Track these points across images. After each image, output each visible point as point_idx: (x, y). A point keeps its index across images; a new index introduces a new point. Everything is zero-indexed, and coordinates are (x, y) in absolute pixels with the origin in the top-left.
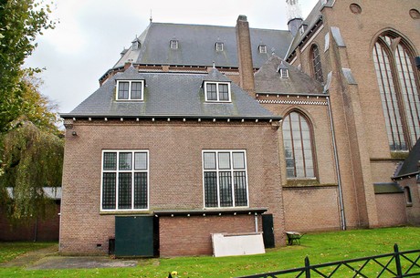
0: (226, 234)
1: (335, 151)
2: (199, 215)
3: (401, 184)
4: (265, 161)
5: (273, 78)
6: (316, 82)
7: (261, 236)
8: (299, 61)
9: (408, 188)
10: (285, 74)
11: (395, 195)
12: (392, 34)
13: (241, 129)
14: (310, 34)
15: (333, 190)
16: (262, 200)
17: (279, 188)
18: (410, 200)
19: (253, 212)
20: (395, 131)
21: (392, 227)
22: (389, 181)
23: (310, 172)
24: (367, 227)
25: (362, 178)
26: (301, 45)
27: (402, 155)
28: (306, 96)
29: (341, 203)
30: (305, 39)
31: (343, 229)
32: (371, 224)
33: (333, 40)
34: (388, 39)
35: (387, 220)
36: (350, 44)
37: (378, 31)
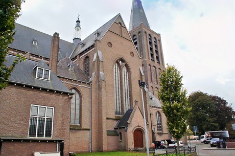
0: (42, 152)
1: (91, 112)
2: (28, 141)
3: (118, 131)
4: (63, 114)
5: (65, 69)
6: (86, 75)
7: (59, 154)
8: (78, 61)
9: (121, 133)
10: (72, 68)
11: (115, 136)
12: (123, 61)
13: (53, 96)
14: (86, 50)
15: (88, 132)
16: (59, 135)
17: (68, 129)
18: (121, 139)
19: (57, 141)
20: (118, 105)
21: (113, 151)
22: (113, 129)
23: (77, 121)
24: (102, 151)
25: (102, 127)
26: (81, 54)
27: (119, 117)
28: (81, 82)
29: (91, 138)
30: (83, 52)
31: (90, 152)
32: (103, 150)
33: (98, 57)
34: (121, 62)
35: (111, 148)
36: (105, 61)
37: (118, 57)
